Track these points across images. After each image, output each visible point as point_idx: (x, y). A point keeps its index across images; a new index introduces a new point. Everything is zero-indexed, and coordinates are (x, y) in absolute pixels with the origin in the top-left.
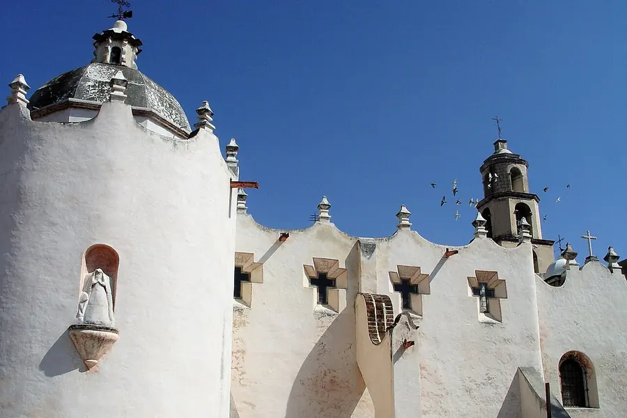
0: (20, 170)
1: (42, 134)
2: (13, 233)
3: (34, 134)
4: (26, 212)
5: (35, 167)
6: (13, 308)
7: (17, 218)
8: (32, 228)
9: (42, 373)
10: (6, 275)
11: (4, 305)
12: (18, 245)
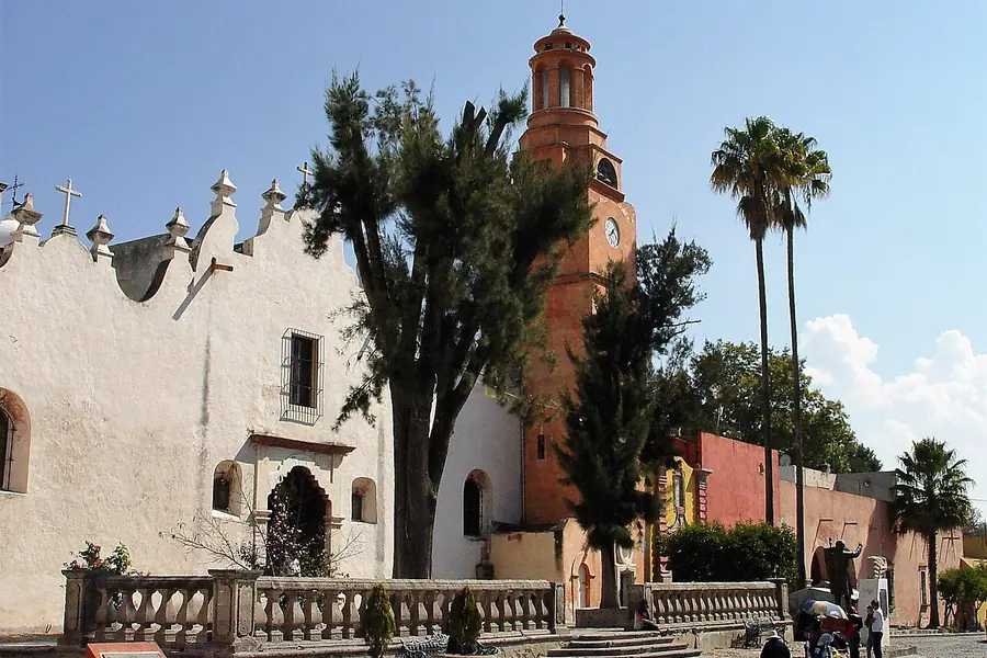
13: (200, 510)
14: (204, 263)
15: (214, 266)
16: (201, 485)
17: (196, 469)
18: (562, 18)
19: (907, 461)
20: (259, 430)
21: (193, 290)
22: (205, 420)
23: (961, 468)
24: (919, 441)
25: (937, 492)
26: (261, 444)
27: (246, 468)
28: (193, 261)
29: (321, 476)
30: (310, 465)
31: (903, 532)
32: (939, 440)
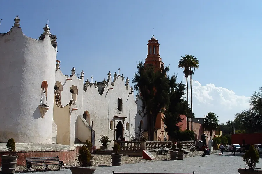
0: (23, 53)
1: (30, 42)
2: (23, 74)
3: (28, 41)
4: (27, 67)
5: (28, 53)
6: (24, 98)
7: (24, 69)
8: (29, 73)
9: (33, 118)
10: (21, 87)
11: (21, 97)
12: (24, 78)
13: (109, 129)
14: (108, 88)
15: (109, 88)
16: (108, 125)
17: (108, 122)
18: (153, 36)
19: (207, 116)
20: (115, 115)
21: (107, 92)
22: (109, 114)
23: (217, 118)
24: (209, 112)
25: (212, 123)
26: (116, 118)
27: (114, 121)
28: (107, 88)
29: (122, 122)
30: (121, 121)
31: (205, 130)
32: (213, 112)
